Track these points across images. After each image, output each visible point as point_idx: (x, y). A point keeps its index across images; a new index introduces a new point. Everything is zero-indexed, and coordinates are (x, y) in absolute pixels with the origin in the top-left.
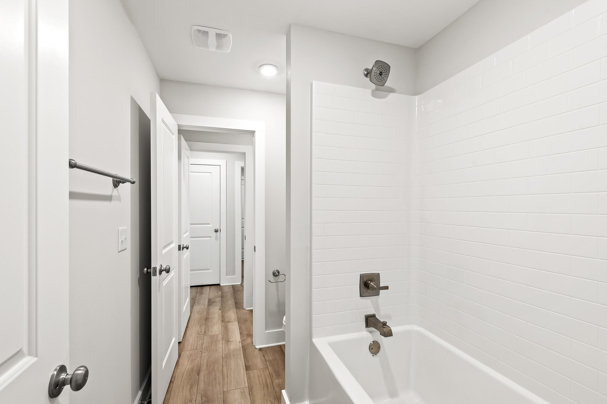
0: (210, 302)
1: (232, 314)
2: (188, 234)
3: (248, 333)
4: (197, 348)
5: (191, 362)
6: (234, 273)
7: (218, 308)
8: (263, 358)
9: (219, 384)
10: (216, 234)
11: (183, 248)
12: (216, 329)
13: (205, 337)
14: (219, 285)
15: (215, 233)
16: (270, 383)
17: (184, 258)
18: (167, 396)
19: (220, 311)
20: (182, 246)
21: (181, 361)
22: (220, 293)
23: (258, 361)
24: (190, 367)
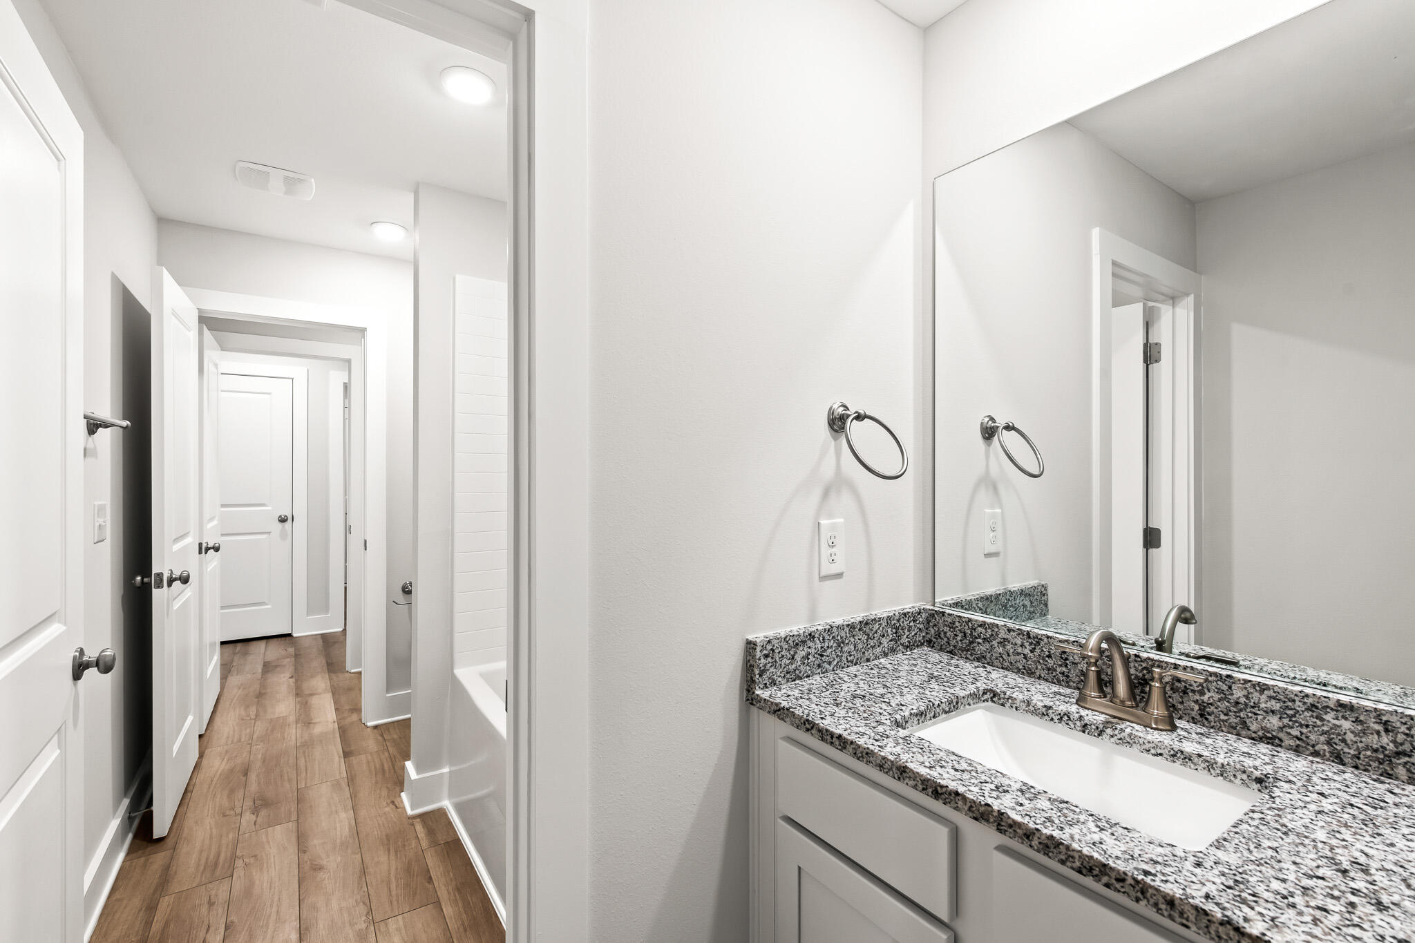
0: (268, 668)
1: (320, 683)
2: (215, 522)
3: (352, 707)
4: (240, 740)
5: (228, 760)
6: (326, 608)
7: (288, 675)
8: (380, 738)
9: (290, 781)
10: (283, 527)
11: (207, 549)
12: (284, 707)
13: (258, 723)
14: (289, 635)
15: (280, 525)
16: (389, 767)
17: (208, 570)
18: (179, 810)
19: (292, 680)
20: (204, 546)
21: (205, 762)
22: (291, 650)
23: (371, 744)
24: (227, 767)
